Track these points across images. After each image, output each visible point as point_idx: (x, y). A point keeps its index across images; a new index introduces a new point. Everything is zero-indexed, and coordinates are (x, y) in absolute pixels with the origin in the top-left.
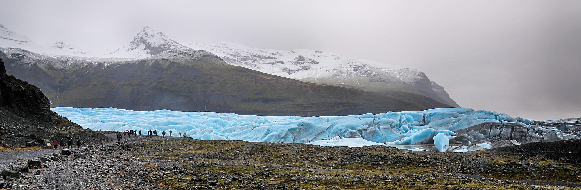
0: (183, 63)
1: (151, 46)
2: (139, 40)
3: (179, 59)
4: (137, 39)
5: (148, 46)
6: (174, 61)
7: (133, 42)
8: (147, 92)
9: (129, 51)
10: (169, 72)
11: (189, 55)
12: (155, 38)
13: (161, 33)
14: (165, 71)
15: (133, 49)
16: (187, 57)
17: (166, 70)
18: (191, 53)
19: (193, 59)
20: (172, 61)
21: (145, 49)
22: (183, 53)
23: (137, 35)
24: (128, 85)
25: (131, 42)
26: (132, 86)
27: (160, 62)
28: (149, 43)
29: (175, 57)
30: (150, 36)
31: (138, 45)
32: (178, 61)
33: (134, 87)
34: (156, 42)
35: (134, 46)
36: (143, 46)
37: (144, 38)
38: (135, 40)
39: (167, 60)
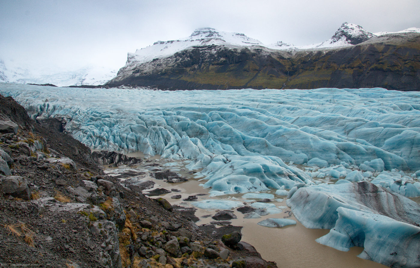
0: (398, 45)
1: (352, 37)
2: (340, 33)
3: (392, 42)
4: (338, 33)
5: (349, 38)
6: (389, 44)
7: (334, 36)
8: (368, 73)
9: (332, 43)
10: (385, 54)
11: (402, 37)
12: (354, 31)
13: (359, 26)
14: (381, 54)
15: (335, 42)
16: (401, 39)
17: (383, 52)
18: (403, 35)
19: (407, 41)
20: (387, 44)
21: (347, 40)
22: (395, 36)
23: (338, 30)
24: (348, 68)
25: (333, 36)
26: (352, 68)
27: (375, 46)
28: (349, 35)
29: (389, 40)
30: (350, 30)
31: (339, 38)
32: (392, 44)
33: (354, 69)
34: (355, 33)
35: (336, 39)
36: (344, 38)
37: (345, 31)
38: (336, 34)
39: (381, 44)
